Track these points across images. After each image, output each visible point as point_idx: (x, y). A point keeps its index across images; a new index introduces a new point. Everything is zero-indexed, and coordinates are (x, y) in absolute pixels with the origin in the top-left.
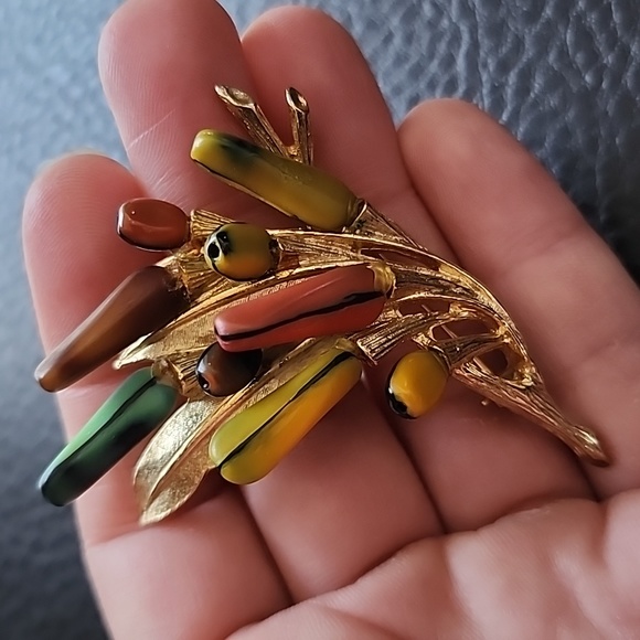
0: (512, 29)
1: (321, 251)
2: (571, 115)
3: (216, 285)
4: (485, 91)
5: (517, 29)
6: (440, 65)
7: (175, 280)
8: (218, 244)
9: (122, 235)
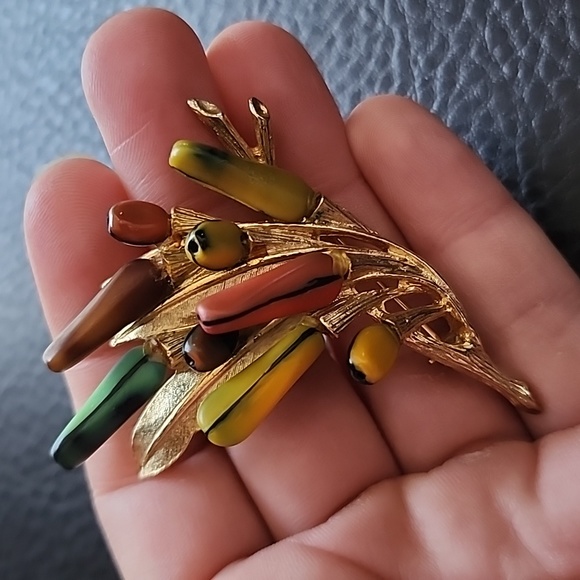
0: (438, 28)
1: (285, 240)
2: (492, 103)
3: (196, 273)
4: (417, 85)
5: (441, 29)
6: (376, 62)
7: (161, 271)
8: (196, 241)
9: (112, 234)
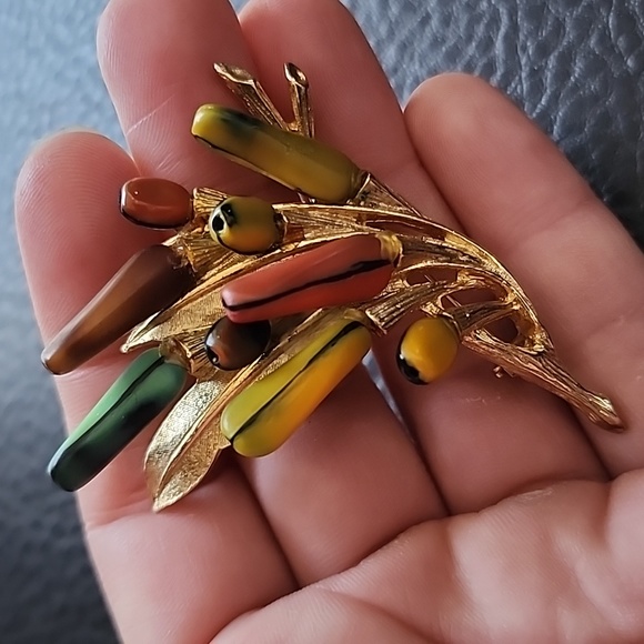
1: (326, 224)
2: (612, 100)
3: (221, 262)
4: (524, 75)
5: (557, 11)
6: (477, 47)
7: (180, 257)
8: (222, 217)
9: (125, 214)
